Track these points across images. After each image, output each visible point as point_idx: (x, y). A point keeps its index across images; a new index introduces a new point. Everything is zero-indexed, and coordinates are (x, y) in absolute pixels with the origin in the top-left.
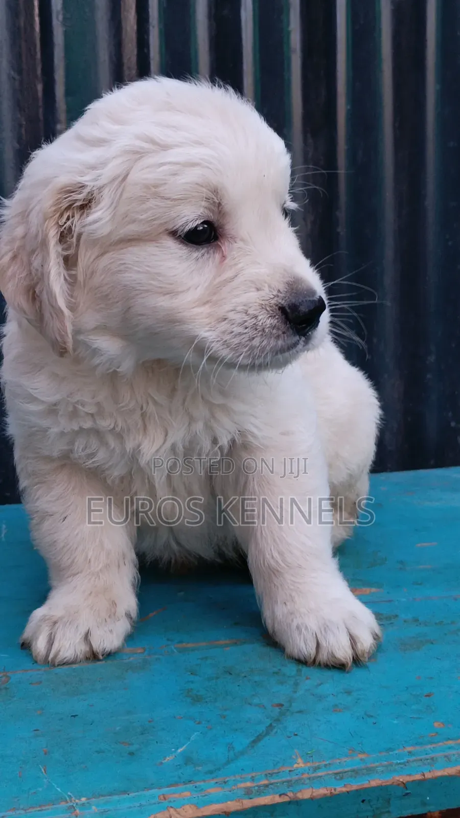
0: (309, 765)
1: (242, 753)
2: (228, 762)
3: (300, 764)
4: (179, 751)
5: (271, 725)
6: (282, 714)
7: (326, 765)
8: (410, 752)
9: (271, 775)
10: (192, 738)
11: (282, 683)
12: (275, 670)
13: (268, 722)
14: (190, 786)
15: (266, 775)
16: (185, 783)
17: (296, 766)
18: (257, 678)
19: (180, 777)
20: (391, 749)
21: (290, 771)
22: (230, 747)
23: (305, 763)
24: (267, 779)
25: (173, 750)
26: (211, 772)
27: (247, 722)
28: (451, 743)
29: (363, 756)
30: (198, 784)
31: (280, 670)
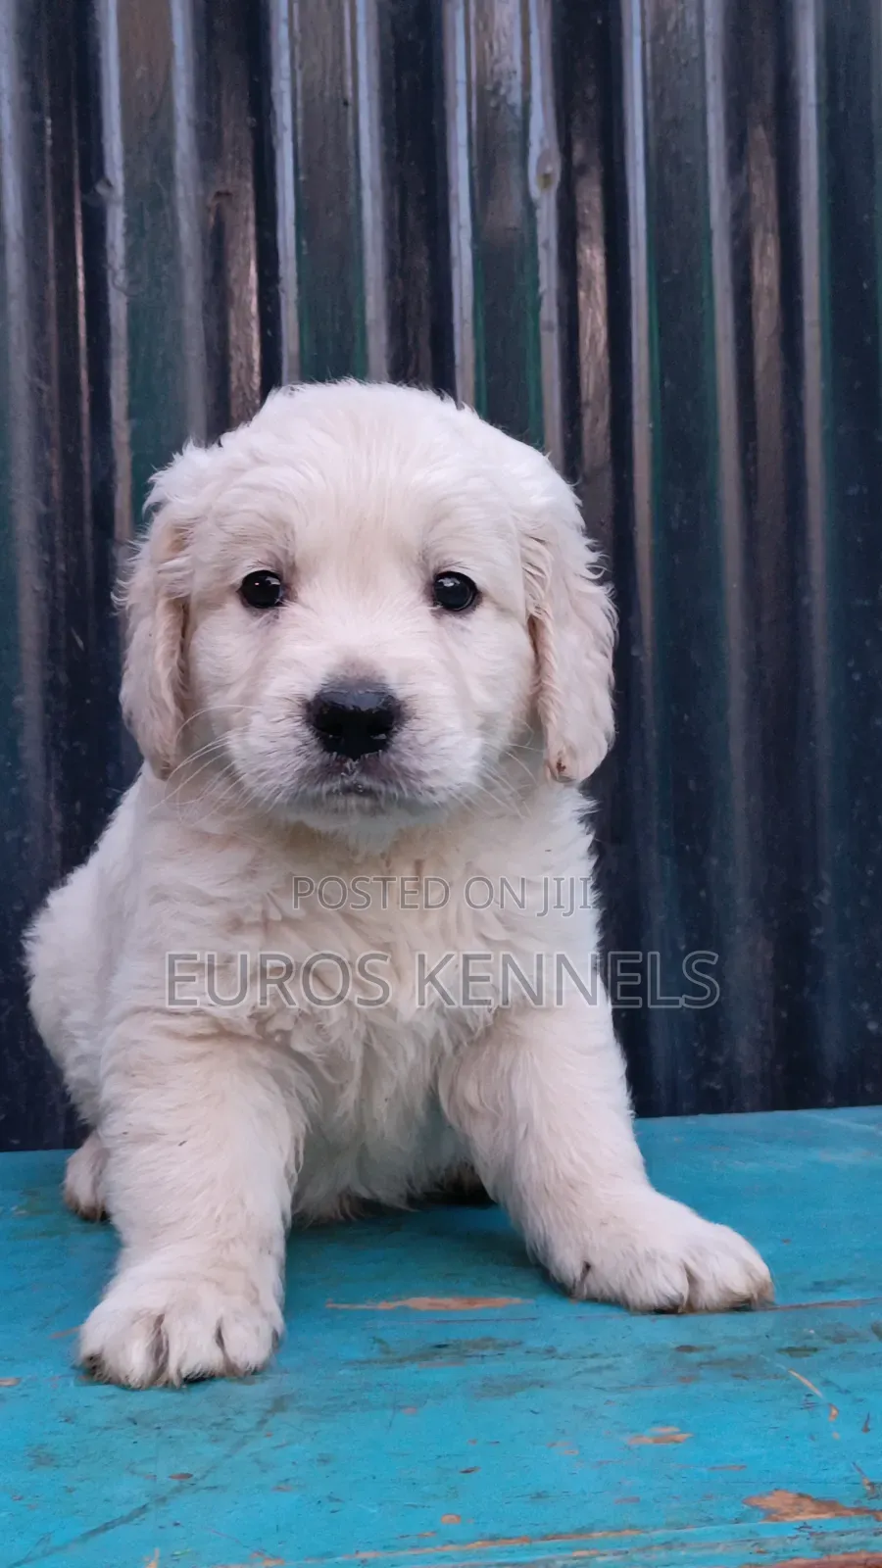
11: (215, 1440)
12: (219, 1419)
20: (330, 1555)
31: (229, 1419)
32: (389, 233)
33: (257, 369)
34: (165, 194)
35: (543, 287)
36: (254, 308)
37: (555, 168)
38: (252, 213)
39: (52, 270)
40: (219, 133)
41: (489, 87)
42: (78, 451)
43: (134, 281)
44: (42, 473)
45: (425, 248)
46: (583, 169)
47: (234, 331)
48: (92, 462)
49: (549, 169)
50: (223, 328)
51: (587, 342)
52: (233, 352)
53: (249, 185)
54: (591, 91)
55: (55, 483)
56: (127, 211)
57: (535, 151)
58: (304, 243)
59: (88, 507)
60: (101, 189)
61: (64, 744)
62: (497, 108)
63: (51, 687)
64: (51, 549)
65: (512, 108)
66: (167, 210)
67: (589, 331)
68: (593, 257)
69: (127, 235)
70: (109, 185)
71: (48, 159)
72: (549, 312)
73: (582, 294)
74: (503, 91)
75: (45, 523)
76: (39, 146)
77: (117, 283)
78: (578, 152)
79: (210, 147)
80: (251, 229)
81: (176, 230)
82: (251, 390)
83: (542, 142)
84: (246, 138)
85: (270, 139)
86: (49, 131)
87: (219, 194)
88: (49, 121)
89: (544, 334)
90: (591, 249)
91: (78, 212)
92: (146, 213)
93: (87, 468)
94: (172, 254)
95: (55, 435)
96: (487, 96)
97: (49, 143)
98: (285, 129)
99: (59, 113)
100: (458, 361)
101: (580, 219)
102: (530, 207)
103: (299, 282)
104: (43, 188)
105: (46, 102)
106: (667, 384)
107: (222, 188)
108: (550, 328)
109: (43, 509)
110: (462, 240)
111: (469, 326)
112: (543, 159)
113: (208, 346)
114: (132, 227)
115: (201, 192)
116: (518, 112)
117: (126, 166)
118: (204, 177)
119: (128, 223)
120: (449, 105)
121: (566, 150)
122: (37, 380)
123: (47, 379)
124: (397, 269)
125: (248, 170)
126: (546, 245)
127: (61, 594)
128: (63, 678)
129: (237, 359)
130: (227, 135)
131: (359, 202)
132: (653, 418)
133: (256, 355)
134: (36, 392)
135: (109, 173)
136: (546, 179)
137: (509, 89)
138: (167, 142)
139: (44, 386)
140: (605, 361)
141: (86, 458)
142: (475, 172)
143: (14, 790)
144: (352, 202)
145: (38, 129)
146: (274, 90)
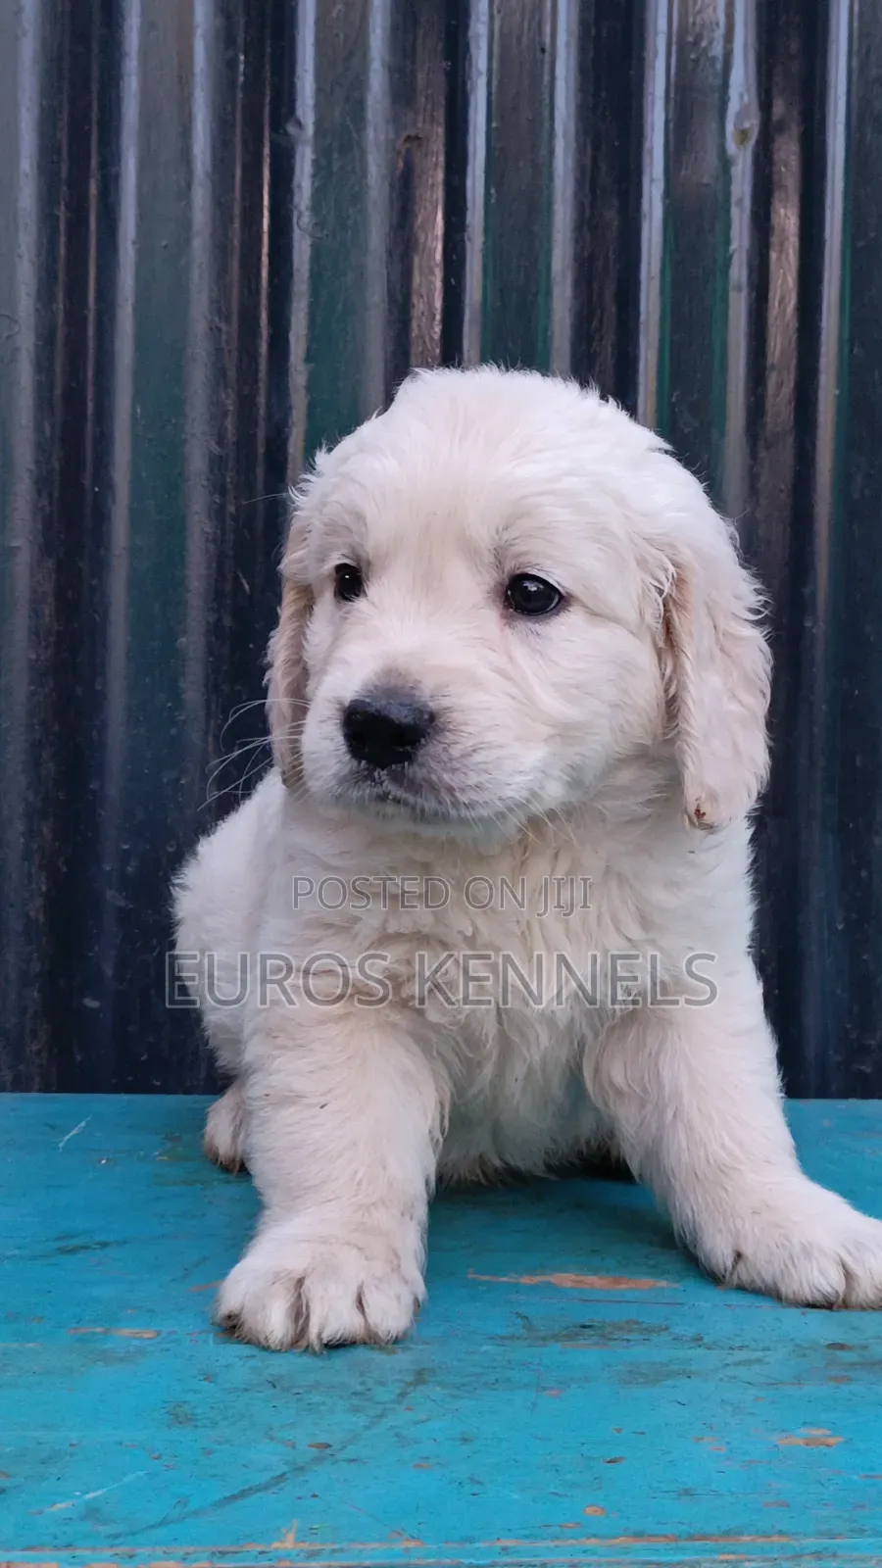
0: (302, 1545)
1: (196, 1513)
2: (163, 1523)
3: (288, 1543)
4: (91, 1495)
5: (282, 1477)
6: (318, 1460)
7: (334, 1551)
8: (504, 1549)
9: (223, 1553)
10: (126, 1480)
11: (355, 1410)
12: (360, 1388)
13: (285, 1469)
14: (65, 1554)
15: (213, 1553)
16: (57, 1548)
17: (276, 1545)
18: (315, 1398)
19: (55, 1538)
20: (470, 1540)
21: (261, 1553)
22: (182, 1501)
23: (297, 1541)
24: (211, 1562)
25: (78, 1494)
26: (117, 1536)
27: (245, 1466)
28: (592, 1543)
29: (411, 1545)
30: (78, 1553)
31: (369, 1390)
32: (579, 184)
33: (438, 317)
34: (355, 135)
35: (734, 246)
36: (439, 256)
37: (753, 123)
38: (442, 159)
39: (237, 210)
40: (413, 73)
41: (690, 39)
42: (254, 394)
43: (319, 224)
44: (217, 415)
45: (616, 203)
46: (781, 127)
47: (417, 279)
48: (268, 405)
49: (747, 125)
50: (407, 275)
51: (777, 304)
52: (415, 299)
53: (441, 131)
54: (794, 46)
55: (230, 424)
56: (316, 151)
57: (734, 107)
58: (493, 191)
59: (261, 450)
60: (291, 129)
61: (225, 688)
62: (696, 61)
63: (215, 630)
64: (223, 491)
65: (713, 60)
66: (356, 152)
67: (779, 292)
68: (787, 218)
69: (314, 176)
70: (299, 124)
71: (240, 95)
72: (739, 272)
73: (773, 255)
74: (704, 44)
75: (217, 463)
76: (232, 84)
77: (301, 223)
78: (779, 108)
79: (403, 93)
80: (440, 175)
81: (364, 175)
82: (431, 338)
83: (741, 96)
84: (440, 81)
85: (464, 84)
86: (242, 68)
87: (408, 139)
88: (242, 58)
89: (733, 295)
90: (785, 208)
91: (267, 151)
92: (335, 156)
93: (262, 412)
94: (358, 197)
95: (232, 374)
96: (687, 47)
97: (241, 79)
98: (480, 74)
99: (253, 49)
100: (643, 318)
101: (776, 177)
102: (726, 163)
103: (486, 230)
104: (233, 126)
105: (240, 40)
106: (855, 351)
107: (413, 133)
108: (739, 289)
109: (216, 449)
110: (654, 192)
111: (656, 284)
112: (741, 115)
113: (391, 293)
114: (321, 168)
115: (392, 136)
116: (719, 66)
117: (317, 106)
118: (396, 120)
119: (315, 163)
120: (648, 54)
121: (765, 105)
122: (217, 319)
123: (227, 319)
124: (586, 223)
125: (440, 115)
126: (740, 202)
127: (231, 537)
128: (227, 621)
129: (419, 307)
130: (421, 77)
131: (551, 152)
132: (839, 384)
133: (438, 304)
134: (214, 331)
135: (299, 112)
136: (743, 135)
137: (711, 42)
138: (360, 83)
139: (224, 326)
140: (794, 324)
141: (262, 400)
142: (671, 125)
143: (173, 731)
144: (544, 152)
145: (231, 64)
146: (471, 33)
